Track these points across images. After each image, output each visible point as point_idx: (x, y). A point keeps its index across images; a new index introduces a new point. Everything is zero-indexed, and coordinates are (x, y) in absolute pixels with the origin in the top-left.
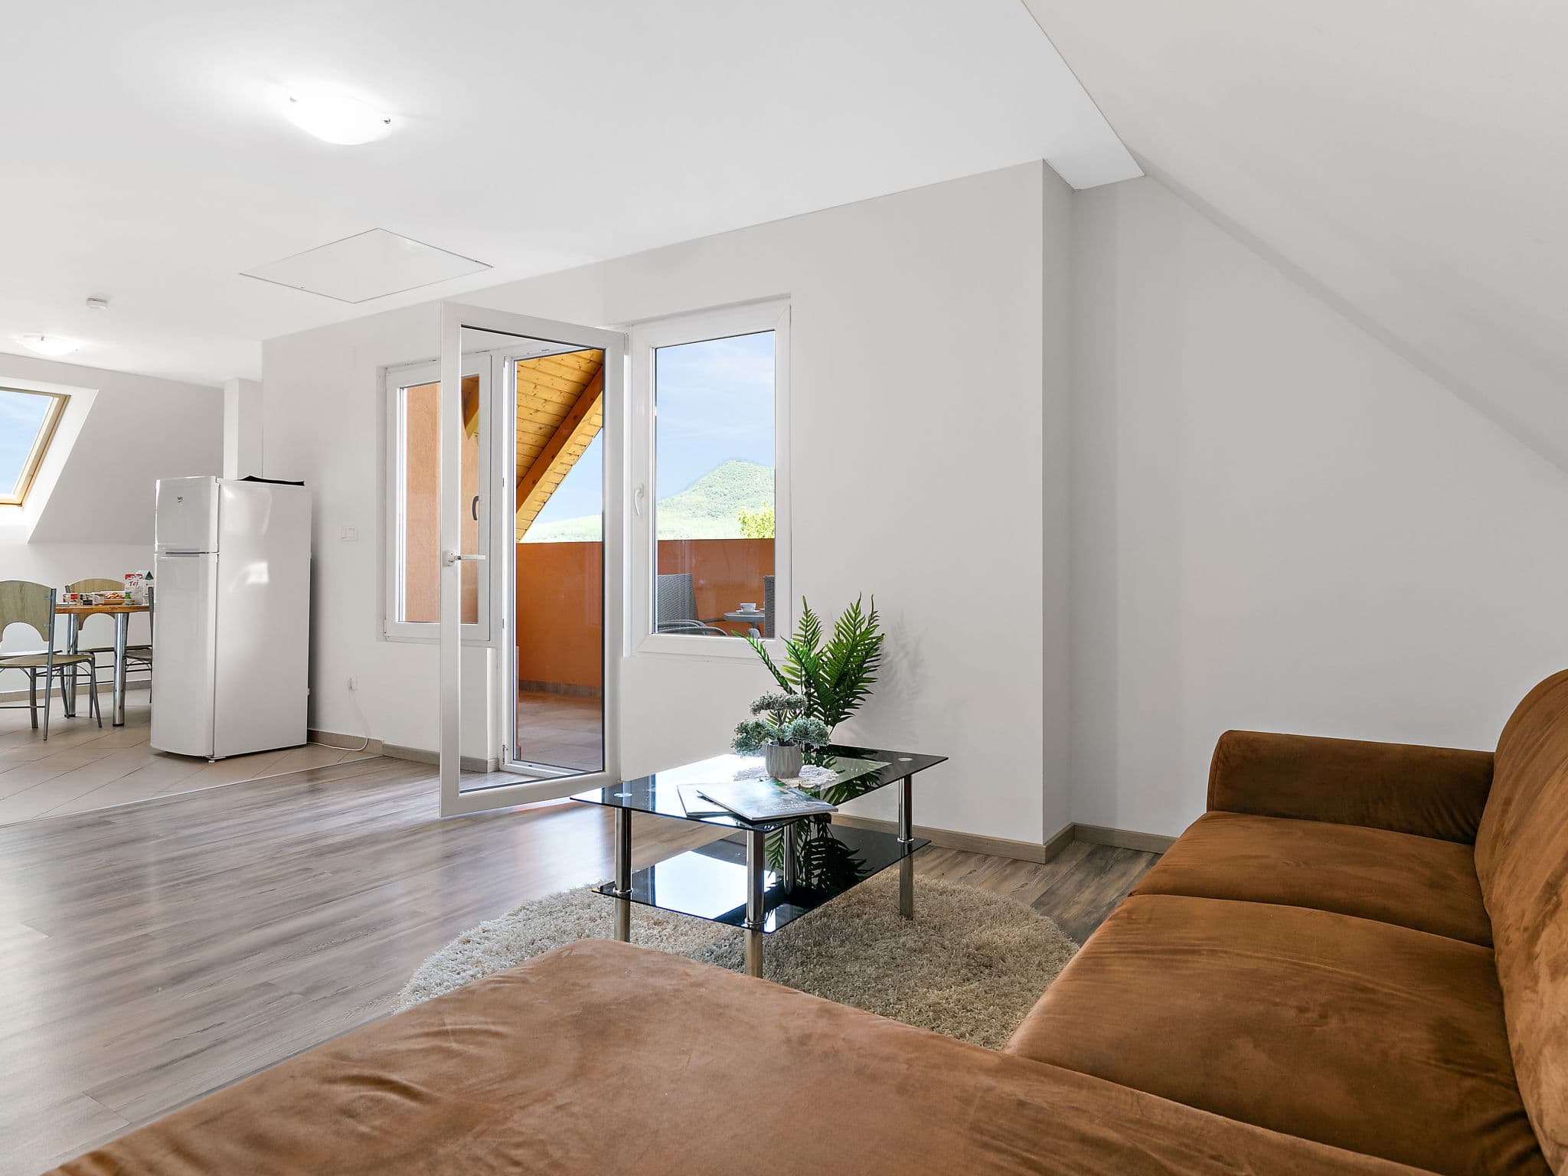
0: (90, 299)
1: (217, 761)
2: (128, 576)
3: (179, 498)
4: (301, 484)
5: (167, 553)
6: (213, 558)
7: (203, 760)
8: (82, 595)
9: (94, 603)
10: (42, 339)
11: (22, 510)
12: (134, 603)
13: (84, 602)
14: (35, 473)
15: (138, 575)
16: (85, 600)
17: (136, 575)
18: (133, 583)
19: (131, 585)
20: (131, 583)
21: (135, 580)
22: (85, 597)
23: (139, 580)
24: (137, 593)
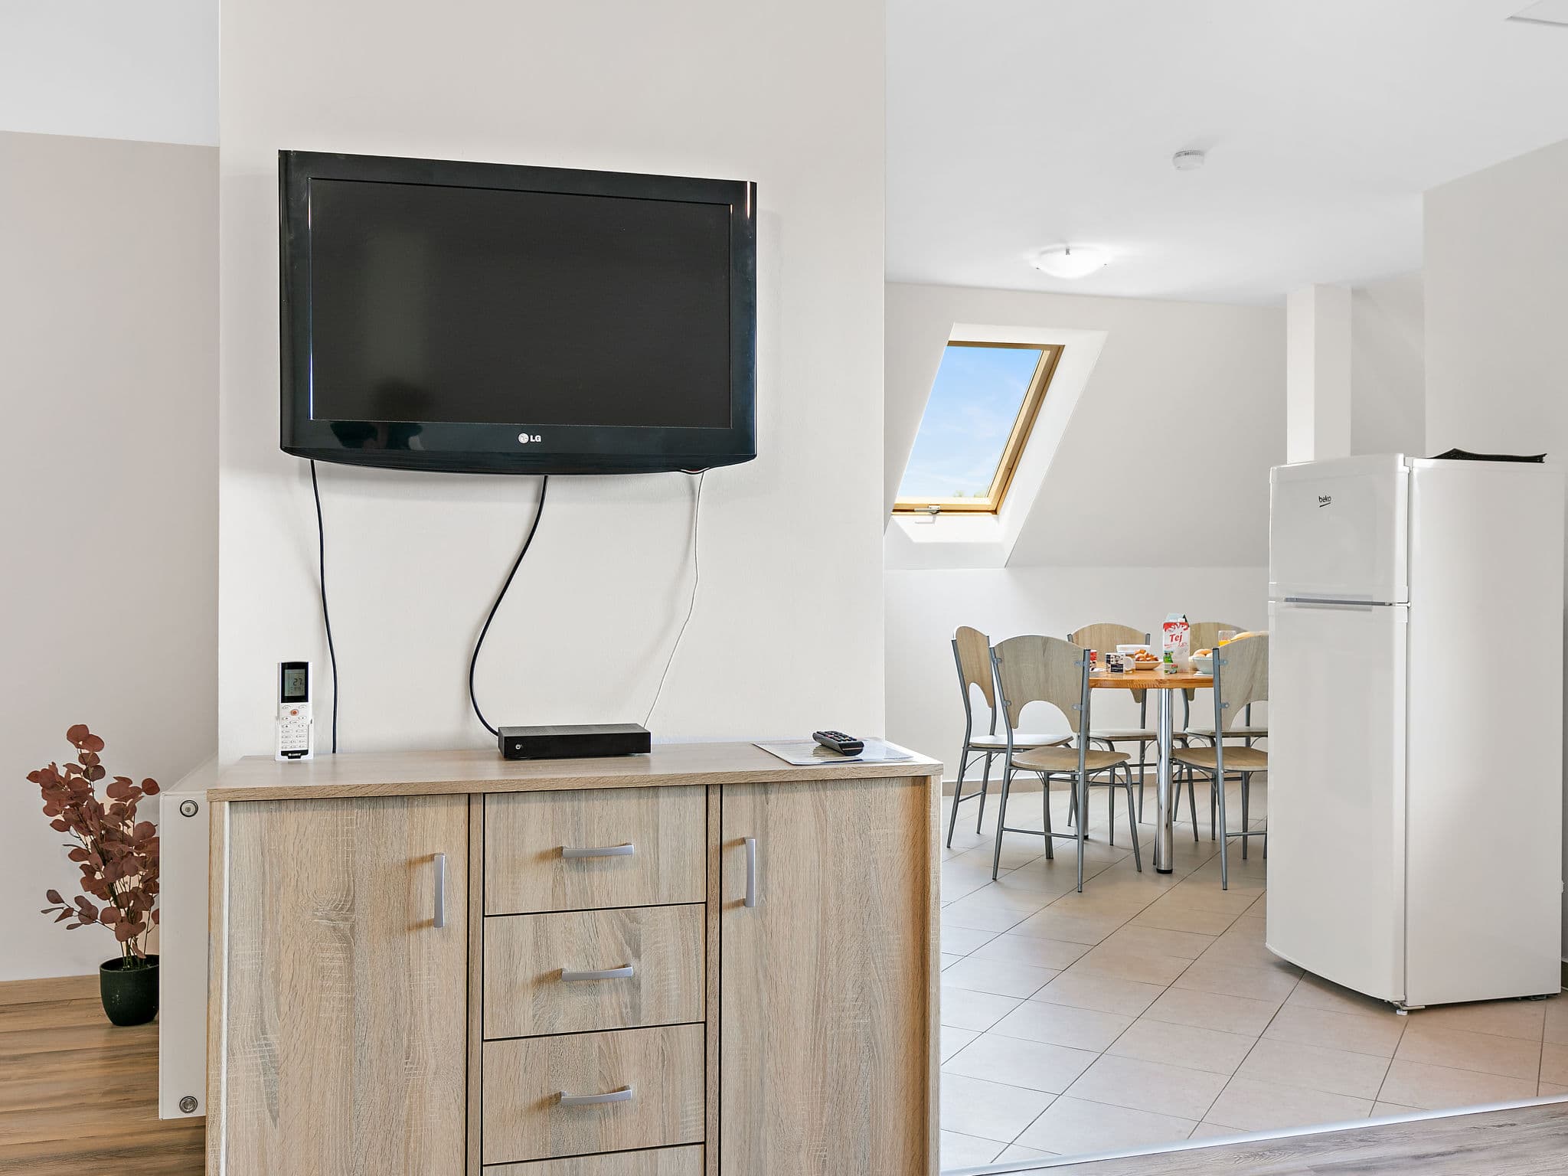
0: (1178, 155)
1: (1410, 1012)
2: (1168, 626)
3: (1325, 500)
4: (1538, 459)
5: (1287, 600)
6: (1399, 612)
7: (1387, 1007)
8: (1109, 656)
9: (1125, 668)
10: (1068, 252)
11: (998, 520)
12: (1178, 669)
13: (1112, 666)
14: (1015, 465)
15: (1180, 623)
16: (1114, 663)
17: (1178, 624)
18: (1174, 637)
19: (1172, 640)
20: (1172, 636)
21: (1177, 631)
22: (1114, 659)
23: (1184, 632)
24: (1181, 653)
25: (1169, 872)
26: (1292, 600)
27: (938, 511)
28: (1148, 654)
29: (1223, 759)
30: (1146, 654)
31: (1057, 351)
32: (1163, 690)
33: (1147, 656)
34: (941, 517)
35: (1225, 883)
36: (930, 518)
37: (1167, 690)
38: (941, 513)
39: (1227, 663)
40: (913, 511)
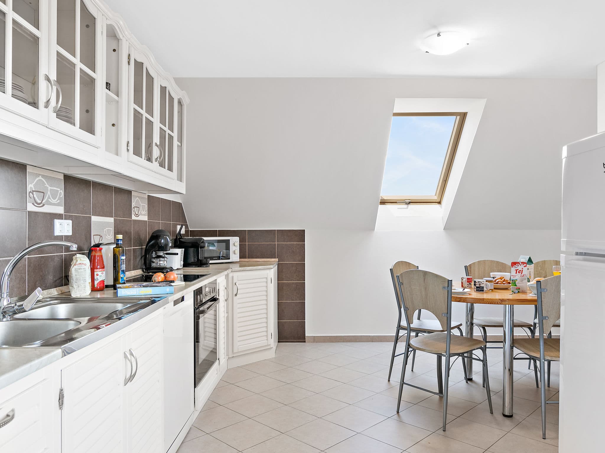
2: (514, 264)
5: (577, 254)
8: (475, 282)
9: (485, 289)
11: (441, 207)
12: (520, 291)
13: (477, 287)
14: (447, 178)
15: (522, 263)
16: (478, 286)
17: (520, 263)
18: (518, 271)
19: (516, 273)
20: (516, 270)
21: (520, 268)
22: (478, 284)
23: (524, 268)
24: (522, 281)
25: (510, 416)
26: (581, 254)
27: (410, 203)
28: (504, 279)
29: (544, 351)
30: (503, 279)
31: (463, 116)
32: (507, 305)
33: (504, 281)
34: (411, 206)
35: (544, 434)
36: (406, 206)
37: (510, 305)
38: (411, 204)
39: (547, 290)
40: (396, 203)
